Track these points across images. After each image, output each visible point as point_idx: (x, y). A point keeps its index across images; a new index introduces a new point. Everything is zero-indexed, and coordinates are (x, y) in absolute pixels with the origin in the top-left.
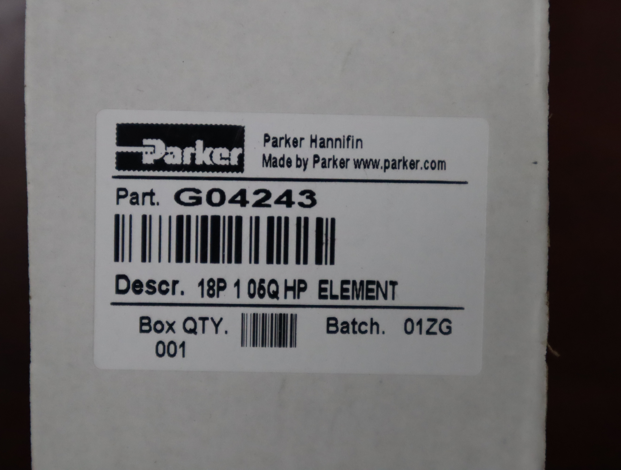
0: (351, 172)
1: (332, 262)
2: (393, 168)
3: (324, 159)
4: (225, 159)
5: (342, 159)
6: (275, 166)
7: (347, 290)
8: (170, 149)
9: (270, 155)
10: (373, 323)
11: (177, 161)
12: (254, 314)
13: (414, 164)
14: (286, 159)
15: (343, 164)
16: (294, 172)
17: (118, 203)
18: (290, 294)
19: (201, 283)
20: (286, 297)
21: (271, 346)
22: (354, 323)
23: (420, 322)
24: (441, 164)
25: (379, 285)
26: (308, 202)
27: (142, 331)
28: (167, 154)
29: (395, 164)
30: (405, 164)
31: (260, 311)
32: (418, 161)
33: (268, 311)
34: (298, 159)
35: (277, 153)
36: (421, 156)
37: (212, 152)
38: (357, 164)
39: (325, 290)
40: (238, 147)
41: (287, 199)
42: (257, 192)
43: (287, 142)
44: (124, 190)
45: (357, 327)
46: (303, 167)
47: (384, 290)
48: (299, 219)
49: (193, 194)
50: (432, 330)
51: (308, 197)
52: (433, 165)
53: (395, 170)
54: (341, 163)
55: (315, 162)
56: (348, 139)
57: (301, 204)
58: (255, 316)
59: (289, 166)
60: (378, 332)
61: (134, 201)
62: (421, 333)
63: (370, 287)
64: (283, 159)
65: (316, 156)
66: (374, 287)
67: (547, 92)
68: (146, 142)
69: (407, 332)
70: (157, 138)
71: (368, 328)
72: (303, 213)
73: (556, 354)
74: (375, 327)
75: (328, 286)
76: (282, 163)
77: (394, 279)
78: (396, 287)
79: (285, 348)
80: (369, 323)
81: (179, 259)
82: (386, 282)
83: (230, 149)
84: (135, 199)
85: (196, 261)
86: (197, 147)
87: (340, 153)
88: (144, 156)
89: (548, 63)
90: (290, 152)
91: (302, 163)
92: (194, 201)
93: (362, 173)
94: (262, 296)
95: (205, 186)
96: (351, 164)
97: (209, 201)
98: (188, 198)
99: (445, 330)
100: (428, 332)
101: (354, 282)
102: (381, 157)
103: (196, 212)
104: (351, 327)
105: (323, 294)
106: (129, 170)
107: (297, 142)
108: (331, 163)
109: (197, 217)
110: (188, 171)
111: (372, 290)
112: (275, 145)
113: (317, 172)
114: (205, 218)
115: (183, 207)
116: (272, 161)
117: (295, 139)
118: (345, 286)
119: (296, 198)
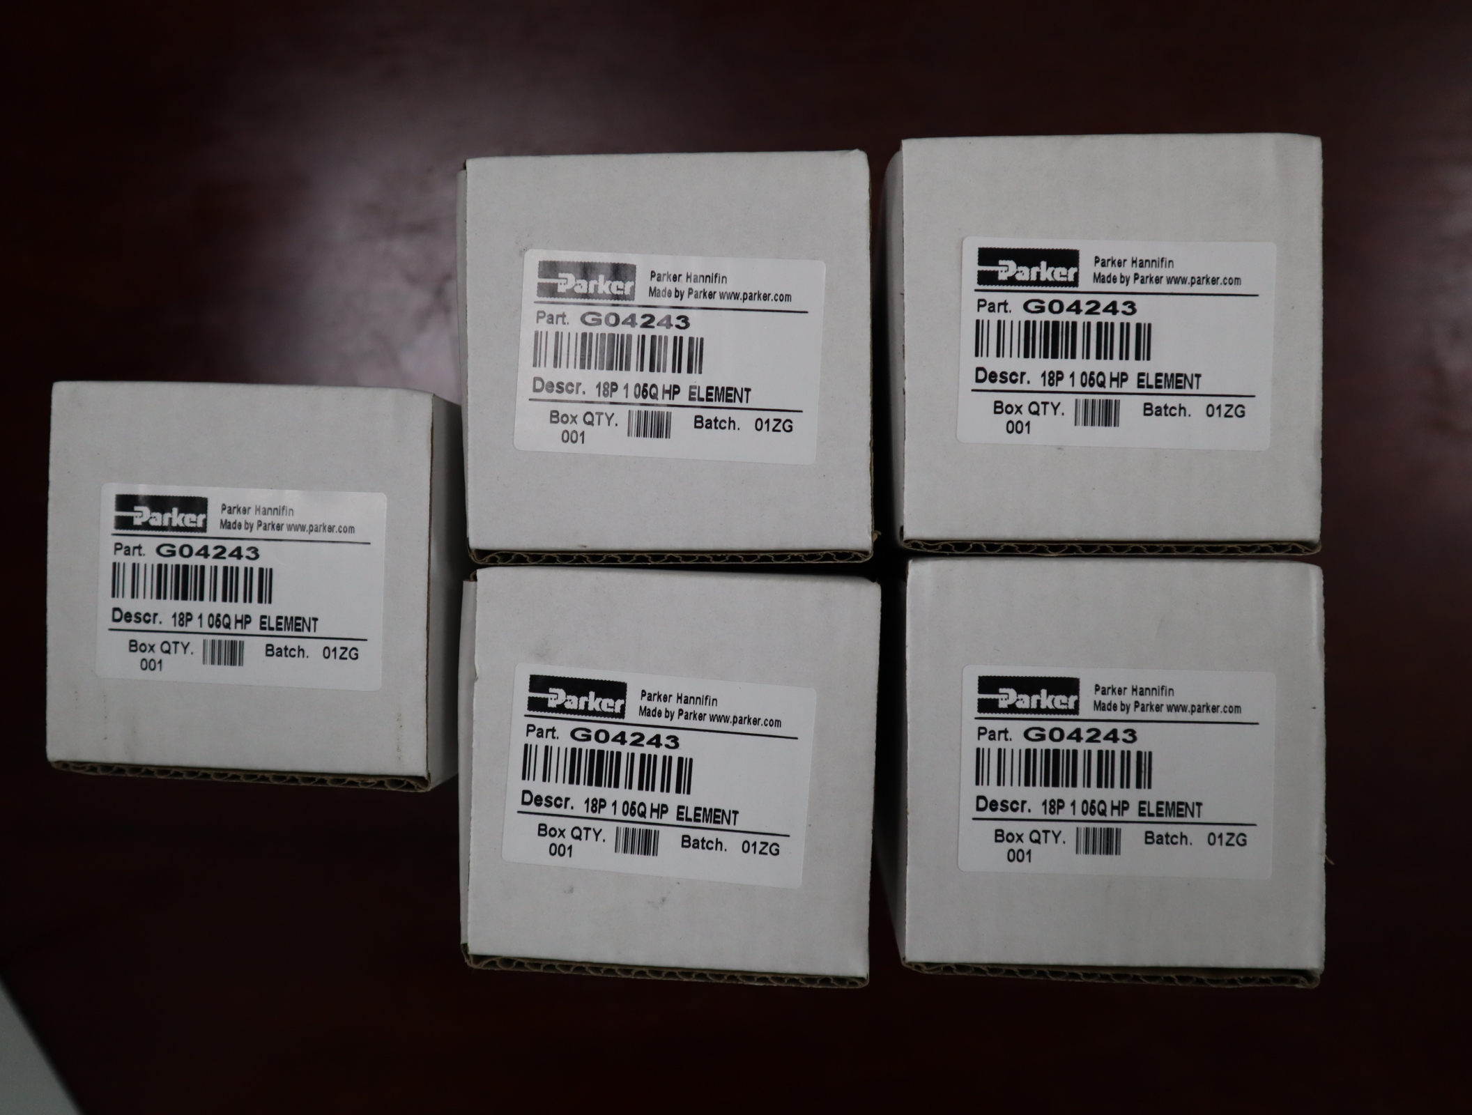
0: (1164, 715)
1: (1150, 787)
2: (1198, 712)
3: (1143, 704)
4: (1064, 704)
5: (1158, 705)
6: (1104, 710)
7: (1161, 809)
8: (1021, 696)
9: (1100, 702)
10: (1182, 836)
11: (1026, 706)
12: (1087, 828)
13: (1215, 709)
14: (1112, 704)
15: (1158, 708)
16: (1118, 715)
17: (979, 739)
18: (1116, 812)
19: (1045, 803)
20: (1112, 814)
21: (1100, 854)
22: (1167, 836)
23: (1221, 836)
24: (1237, 709)
25: (1187, 805)
26: (1130, 738)
27: (996, 841)
28: (1018, 700)
29: (1200, 708)
30: (1208, 709)
31: (1091, 825)
32: (1218, 706)
33: (1098, 826)
34: (1122, 704)
35: (1106, 699)
36: (1221, 703)
37: (1054, 699)
38: (1169, 709)
39: (1144, 809)
40: (1074, 695)
41: (1114, 736)
42: (1089, 731)
43: (1113, 690)
44: (984, 728)
45: (1169, 839)
46: (1126, 711)
47: (1191, 810)
48: (1123, 752)
49: (1038, 732)
50: (1231, 842)
51: (1130, 735)
52: (1231, 710)
53: (1200, 714)
54: (1156, 708)
55: (1136, 707)
56: (1162, 689)
57: (1125, 740)
58: (1087, 829)
59: (1115, 710)
60: (1186, 843)
61: (992, 737)
62: (1221, 844)
63: (1180, 807)
64: (1110, 704)
65: (1136, 702)
66: (1183, 807)
67: (1323, 651)
68: (1001, 690)
69: (1211, 844)
70: (1010, 688)
71: (1178, 840)
72: (1126, 747)
73: (1332, 862)
74: (1184, 839)
75: (1146, 806)
76: (1109, 707)
77: (1199, 801)
78: (1201, 807)
79: (1111, 856)
80: (1179, 836)
81: (1027, 784)
82: (1193, 803)
83: (1068, 696)
84: (992, 736)
85: (1041, 785)
86: (1042, 695)
87: (1156, 700)
88: (1000, 701)
89: (1324, 628)
90: (1116, 699)
91: (1125, 708)
92: (1039, 737)
93: (1173, 716)
94: (1093, 814)
95: (1048, 726)
96: (1164, 708)
97: (1052, 738)
98: (1034, 735)
99: (1241, 842)
100: (1228, 844)
101: (1167, 803)
102: (1188, 702)
103: (1041, 746)
104: (1164, 839)
105: (1142, 812)
106: (988, 713)
107: (1121, 691)
108: (1149, 707)
109: (1042, 750)
110: (1035, 713)
111: (1182, 810)
112: (1104, 693)
113: (1137, 715)
114: (1047, 751)
115: (1030, 742)
116: (1102, 706)
117: (1120, 688)
118: (1160, 806)
119: (1121, 735)
